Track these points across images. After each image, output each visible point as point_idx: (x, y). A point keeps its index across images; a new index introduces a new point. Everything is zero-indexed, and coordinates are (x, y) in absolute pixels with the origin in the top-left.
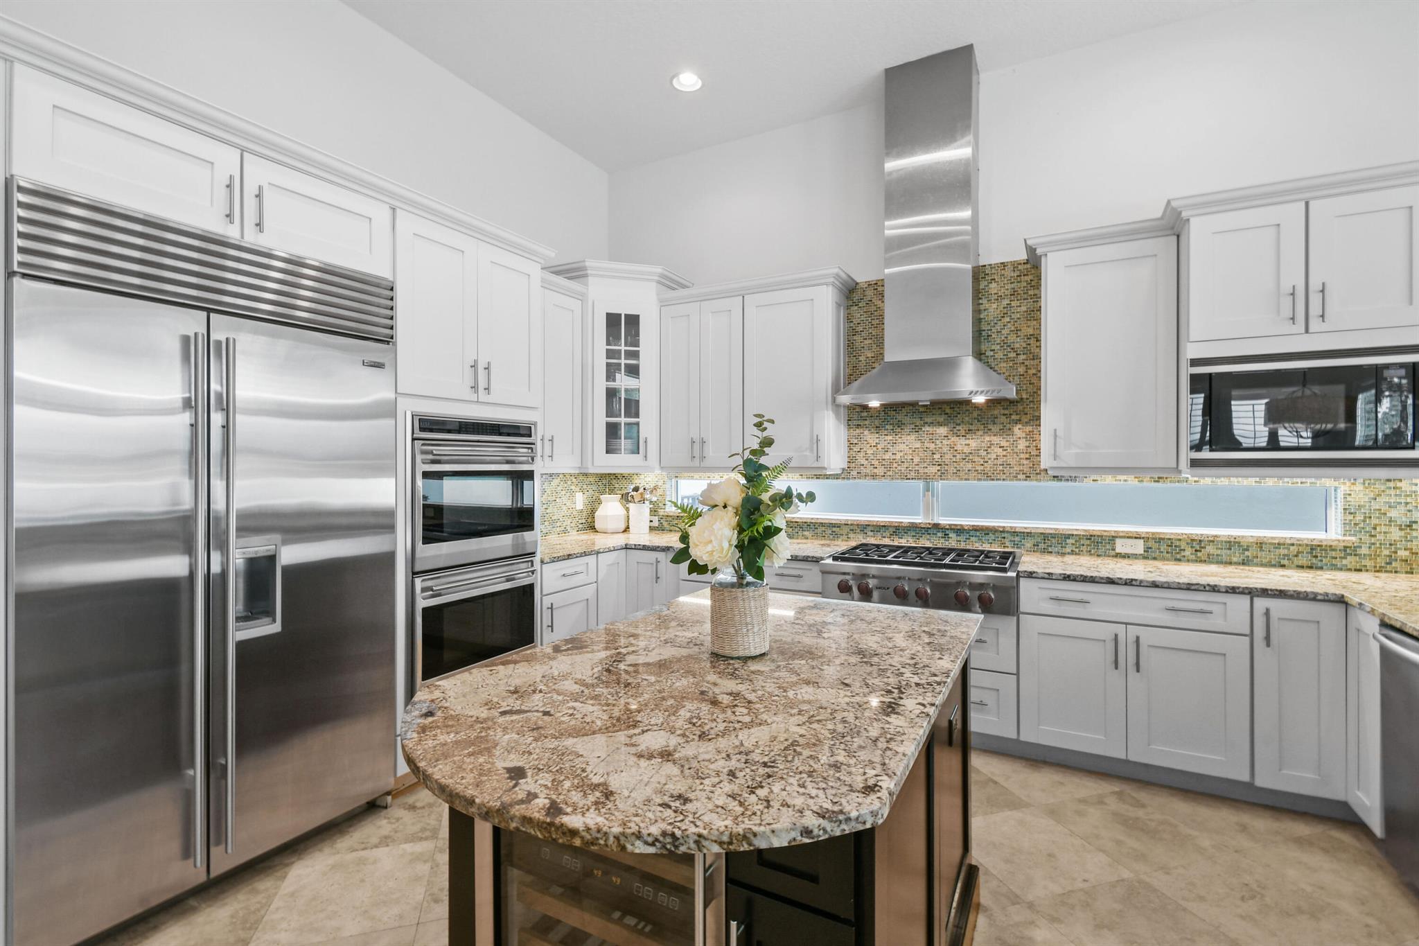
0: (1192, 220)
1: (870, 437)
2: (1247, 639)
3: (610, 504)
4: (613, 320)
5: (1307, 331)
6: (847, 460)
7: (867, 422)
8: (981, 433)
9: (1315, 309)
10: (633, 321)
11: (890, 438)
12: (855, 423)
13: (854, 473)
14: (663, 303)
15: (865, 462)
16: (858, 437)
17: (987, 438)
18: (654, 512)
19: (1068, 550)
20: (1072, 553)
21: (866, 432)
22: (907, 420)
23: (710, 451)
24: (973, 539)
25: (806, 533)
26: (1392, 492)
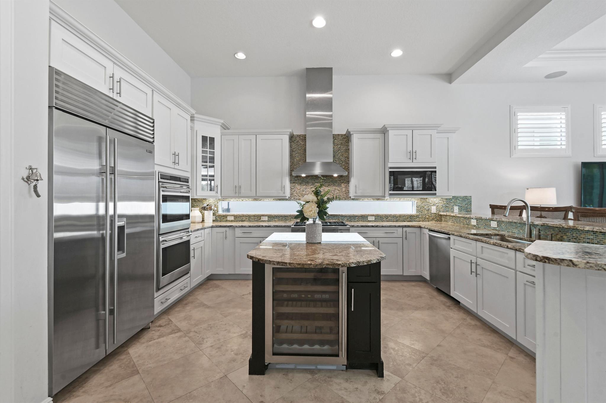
0: (389, 131)
1: (298, 187)
2: (402, 238)
3: (196, 211)
4: (204, 138)
5: (413, 162)
6: (290, 194)
7: (297, 181)
8: (332, 186)
9: (414, 157)
10: (212, 140)
11: (304, 187)
12: (293, 181)
13: (292, 198)
14: (222, 135)
15: (296, 194)
16: (294, 186)
17: (334, 187)
18: (214, 214)
19: (356, 220)
20: (357, 221)
21: (297, 185)
22: (310, 181)
23: (243, 191)
24: (330, 218)
25: (275, 219)
26: (425, 202)
